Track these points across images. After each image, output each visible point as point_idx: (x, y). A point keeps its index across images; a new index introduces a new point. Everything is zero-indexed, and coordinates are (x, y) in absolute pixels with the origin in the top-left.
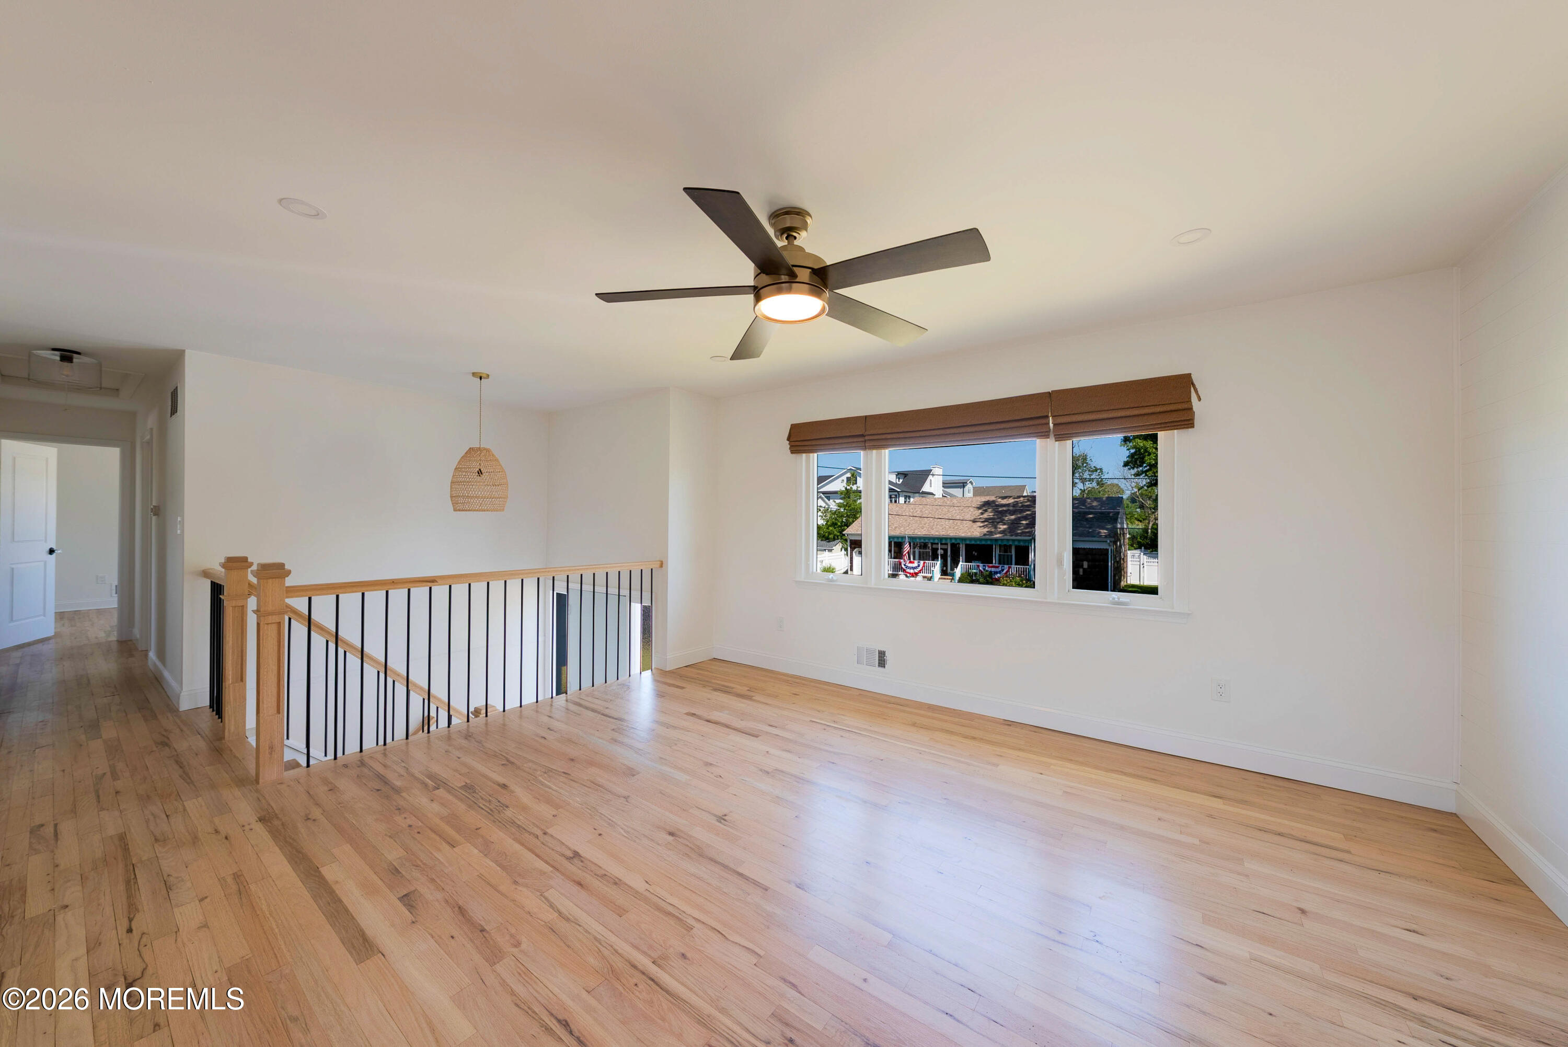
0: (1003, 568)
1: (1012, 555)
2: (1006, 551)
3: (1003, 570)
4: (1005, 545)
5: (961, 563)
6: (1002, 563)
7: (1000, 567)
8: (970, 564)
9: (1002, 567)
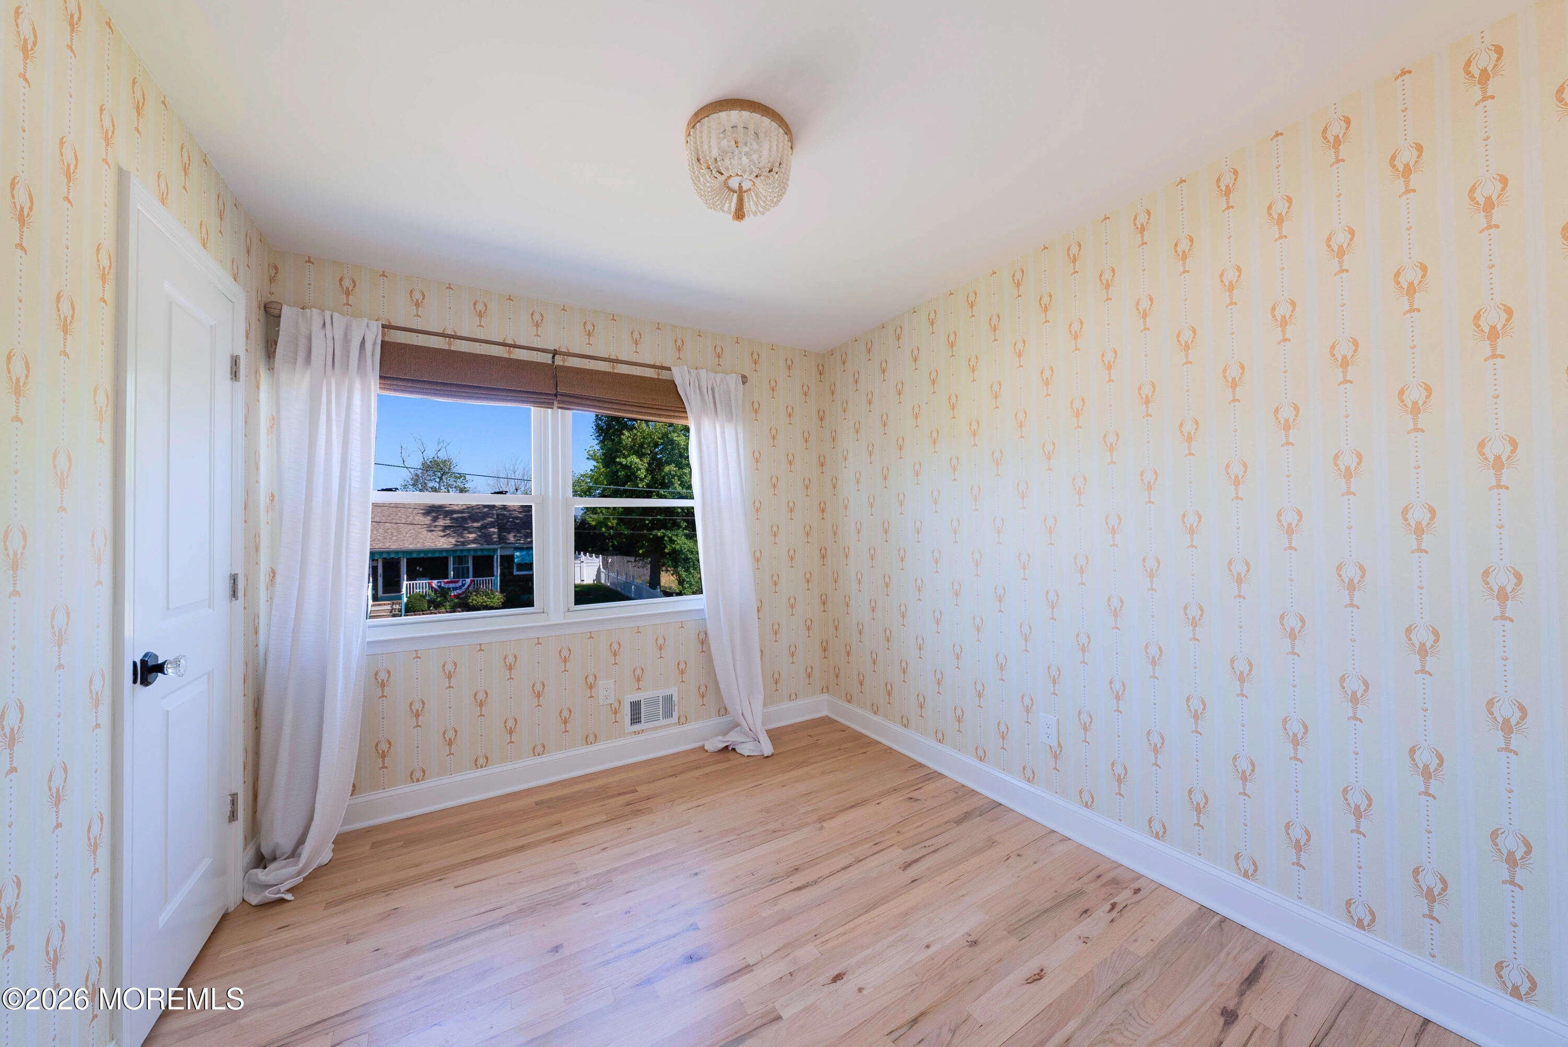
0: (464, 582)
1: (468, 568)
2: (460, 563)
3: (463, 585)
4: (459, 557)
5: (405, 583)
6: (461, 576)
7: (461, 582)
8: (414, 582)
9: (462, 581)
